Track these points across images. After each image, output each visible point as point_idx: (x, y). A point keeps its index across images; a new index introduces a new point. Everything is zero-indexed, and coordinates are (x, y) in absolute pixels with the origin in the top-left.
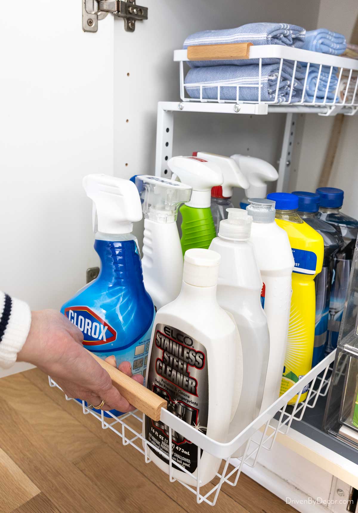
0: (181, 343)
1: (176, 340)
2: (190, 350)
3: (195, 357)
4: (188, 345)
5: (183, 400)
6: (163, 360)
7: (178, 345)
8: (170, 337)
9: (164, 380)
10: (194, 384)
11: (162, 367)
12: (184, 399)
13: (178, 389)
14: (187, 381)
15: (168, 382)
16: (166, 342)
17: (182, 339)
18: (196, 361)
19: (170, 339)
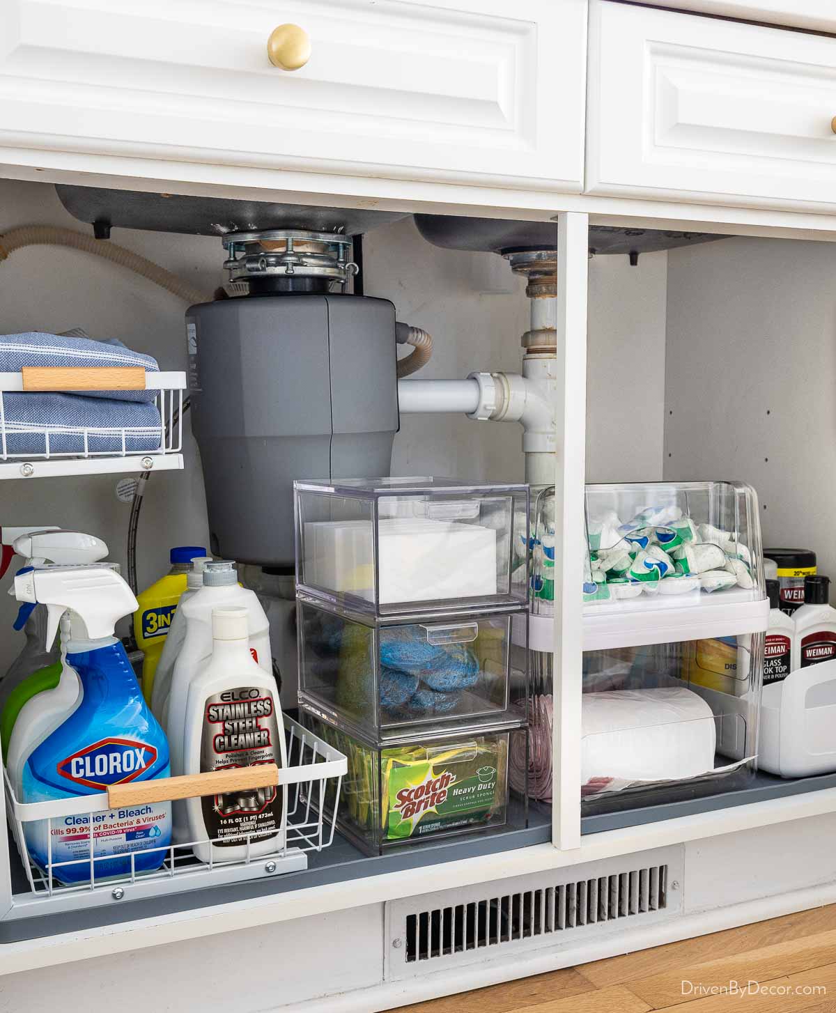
0: (246, 700)
1: (240, 700)
2: (257, 701)
3: (263, 706)
4: (254, 698)
5: (258, 760)
6: (225, 733)
7: (242, 705)
8: (232, 701)
9: (229, 754)
10: (266, 734)
11: (224, 742)
12: (259, 757)
13: (249, 751)
14: (259, 736)
15: (234, 753)
16: (225, 710)
17: (246, 695)
18: (265, 709)
19: (230, 704)
